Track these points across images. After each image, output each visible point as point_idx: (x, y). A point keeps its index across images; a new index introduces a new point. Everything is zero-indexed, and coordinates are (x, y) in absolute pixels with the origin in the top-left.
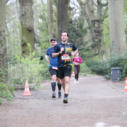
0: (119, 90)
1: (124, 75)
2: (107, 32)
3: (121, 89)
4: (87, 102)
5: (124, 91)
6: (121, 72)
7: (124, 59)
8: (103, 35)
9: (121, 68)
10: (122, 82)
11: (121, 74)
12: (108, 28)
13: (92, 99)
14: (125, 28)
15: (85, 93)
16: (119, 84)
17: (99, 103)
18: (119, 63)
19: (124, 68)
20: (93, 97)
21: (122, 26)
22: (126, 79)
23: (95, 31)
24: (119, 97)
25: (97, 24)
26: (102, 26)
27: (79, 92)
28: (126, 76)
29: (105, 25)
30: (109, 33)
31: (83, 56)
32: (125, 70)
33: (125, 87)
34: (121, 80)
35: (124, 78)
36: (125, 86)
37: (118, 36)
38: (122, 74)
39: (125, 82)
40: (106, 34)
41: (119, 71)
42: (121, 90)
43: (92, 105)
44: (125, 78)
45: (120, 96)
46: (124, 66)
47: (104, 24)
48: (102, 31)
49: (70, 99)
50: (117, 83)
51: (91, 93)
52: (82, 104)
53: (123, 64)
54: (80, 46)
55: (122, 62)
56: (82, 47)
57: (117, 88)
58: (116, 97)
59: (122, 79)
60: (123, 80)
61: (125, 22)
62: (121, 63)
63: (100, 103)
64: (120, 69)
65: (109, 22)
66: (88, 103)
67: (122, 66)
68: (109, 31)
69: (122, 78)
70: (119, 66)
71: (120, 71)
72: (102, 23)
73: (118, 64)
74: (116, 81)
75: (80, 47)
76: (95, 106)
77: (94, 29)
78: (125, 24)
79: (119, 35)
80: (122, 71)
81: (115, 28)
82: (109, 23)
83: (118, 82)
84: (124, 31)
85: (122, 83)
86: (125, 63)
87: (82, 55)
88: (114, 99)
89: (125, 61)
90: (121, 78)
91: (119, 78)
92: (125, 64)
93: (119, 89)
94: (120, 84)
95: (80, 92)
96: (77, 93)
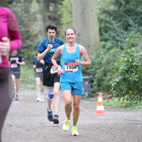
0: (87, 113)
1: (96, 88)
2: (69, 20)
3: (90, 110)
4: (36, 131)
5: (95, 113)
6: (90, 83)
7: (96, 62)
8: (62, 24)
9: (91, 77)
10: (91, 99)
11: (90, 86)
12: (71, 13)
13: (45, 127)
14: (98, 14)
15: (33, 118)
16: (87, 102)
17: (56, 132)
18: (87, 69)
19: (94, 78)
20: (46, 123)
21: (92, 10)
22: (98, 95)
23: (50, 18)
24: (87, 124)
25: (52, 6)
26: (60, 8)
27: (23, 116)
28: (98, 90)
29: (65, 7)
30: (72, 22)
31: (31, 58)
32: (97, 81)
33: (96, 108)
34: (90, 96)
35: (95, 93)
36: (96, 106)
37: (86, 25)
38: (92, 87)
39: (97, 100)
40: (68, 23)
41: (87, 83)
42: (90, 113)
43: (45, 135)
44: (97, 93)
45: (89, 122)
46: (95, 74)
47: (64, 5)
48: (61, 18)
49: (9, 126)
50: (84, 102)
51: (42, 117)
52: (28, 134)
53: (93, 71)
54: (25, 41)
55: (92, 68)
56: (29, 42)
57: (85, 109)
58: (83, 124)
59: (92, 95)
60: (94, 97)
61: (97, 4)
62: (91, 70)
63: (58, 133)
64: (90, 79)
65: (71, 3)
66: (38, 133)
67: (93, 73)
68: (72, 17)
69: (92, 93)
70: (87, 75)
71: (89, 81)
72: (61, 4)
73: (86, 71)
74: (82, 98)
75: (25, 43)
76: (49, 138)
77: (48, 14)
78: (97, 6)
79: (88, 25)
80: (92, 81)
81: (82, 13)
82: (71, 5)
83: (85, 99)
84: (97, 17)
85: (92, 101)
86: (97, 69)
87: (29, 55)
88: (80, 126)
89: (97, 67)
90: (90, 93)
91: (87, 93)
92: (98, 71)
93: (88, 110)
94: (89, 102)
95: (26, 116)
96: (21, 117)
